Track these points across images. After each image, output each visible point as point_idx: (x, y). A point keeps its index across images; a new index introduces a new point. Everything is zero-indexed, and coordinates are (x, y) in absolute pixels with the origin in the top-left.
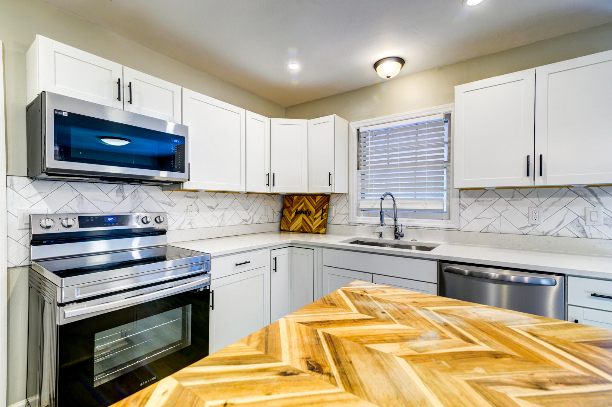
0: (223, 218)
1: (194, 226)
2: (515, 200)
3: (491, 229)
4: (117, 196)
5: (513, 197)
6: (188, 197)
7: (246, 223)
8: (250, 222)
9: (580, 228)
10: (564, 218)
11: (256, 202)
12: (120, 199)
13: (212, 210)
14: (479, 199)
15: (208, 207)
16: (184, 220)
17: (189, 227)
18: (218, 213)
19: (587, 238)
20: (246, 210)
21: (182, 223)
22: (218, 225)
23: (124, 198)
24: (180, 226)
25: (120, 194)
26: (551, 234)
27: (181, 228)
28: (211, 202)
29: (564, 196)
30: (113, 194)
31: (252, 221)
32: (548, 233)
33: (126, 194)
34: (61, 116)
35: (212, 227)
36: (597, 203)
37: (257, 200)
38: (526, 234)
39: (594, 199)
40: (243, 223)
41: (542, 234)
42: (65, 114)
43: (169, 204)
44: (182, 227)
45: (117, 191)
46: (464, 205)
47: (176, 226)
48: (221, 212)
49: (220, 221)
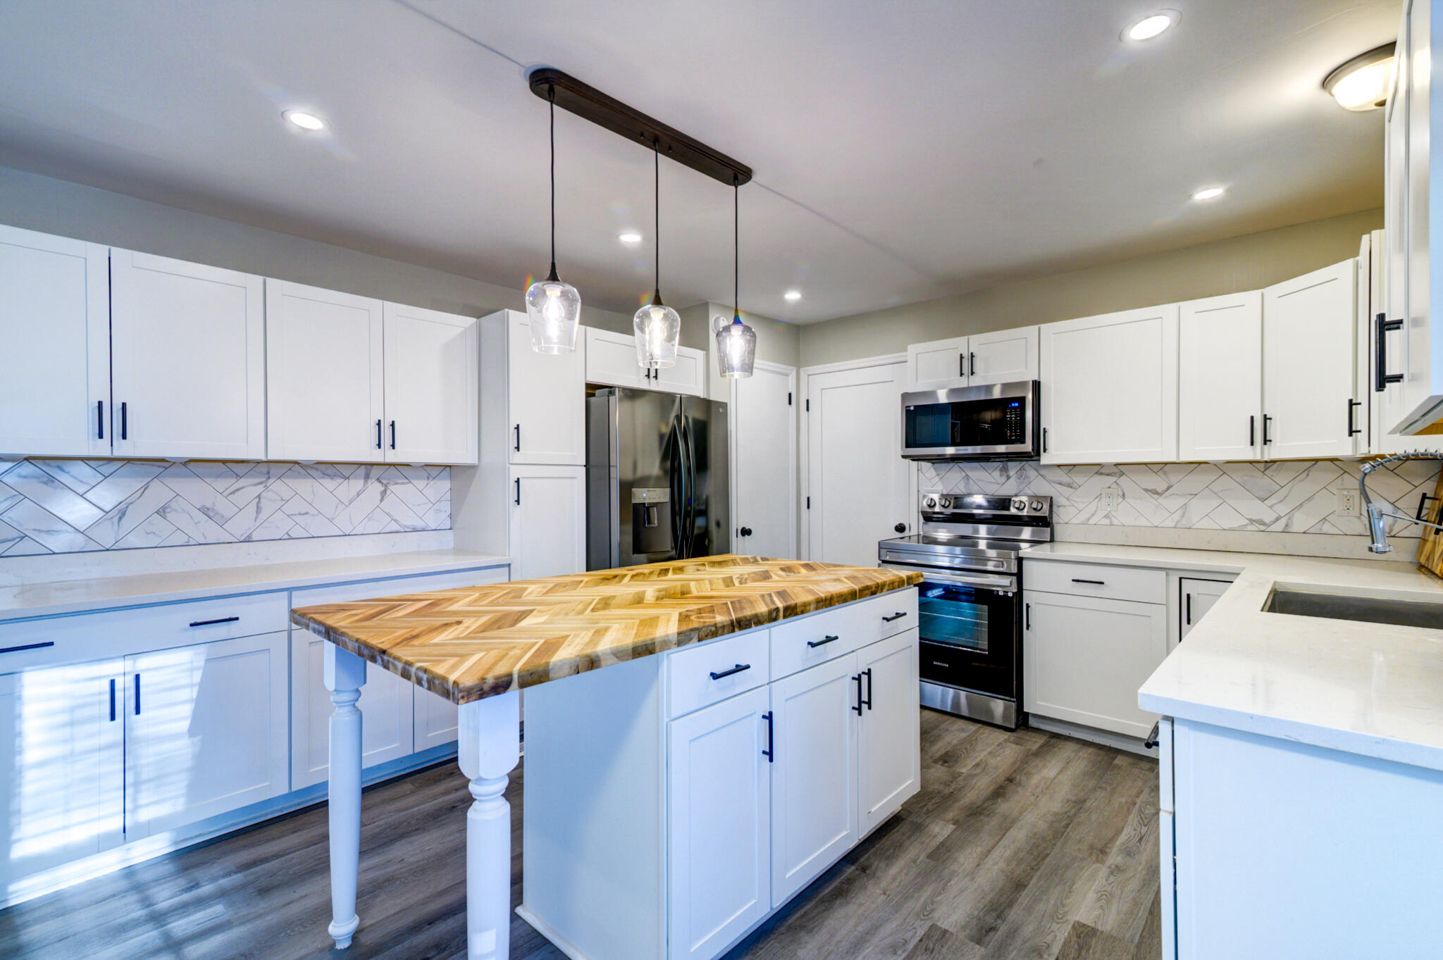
0: (1184, 513)
1: (1115, 522)
4: (1001, 475)
6: (1102, 474)
7: (1262, 528)
8: (1280, 526)
11: (1302, 481)
12: (1004, 479)
13: (1156, 496)
15: (1146, 490)
16: (1096, 511)
17: (1107, 521)
18: (1172, 503)
20: (1263, 500)
21: (1093, 515)
22: (1173, 525)
23: (1008, 478)
24: (1089, 519)
25: (1004, 473)
27: (1089, 523)
28: (1158, 483)
30: (997, 474)
31: (1287, 525)
33: (1012, 473)
34: (910, 410)
35: (1156, 527)
37: (1308, 475)
40: (1250, 528)
42: (912, 408)
43: (1069, 486)
44: (1092, 521)
45: (1001, 470)
47: (1081, 518)
48: (1182, 501)
49: (1177, 516)
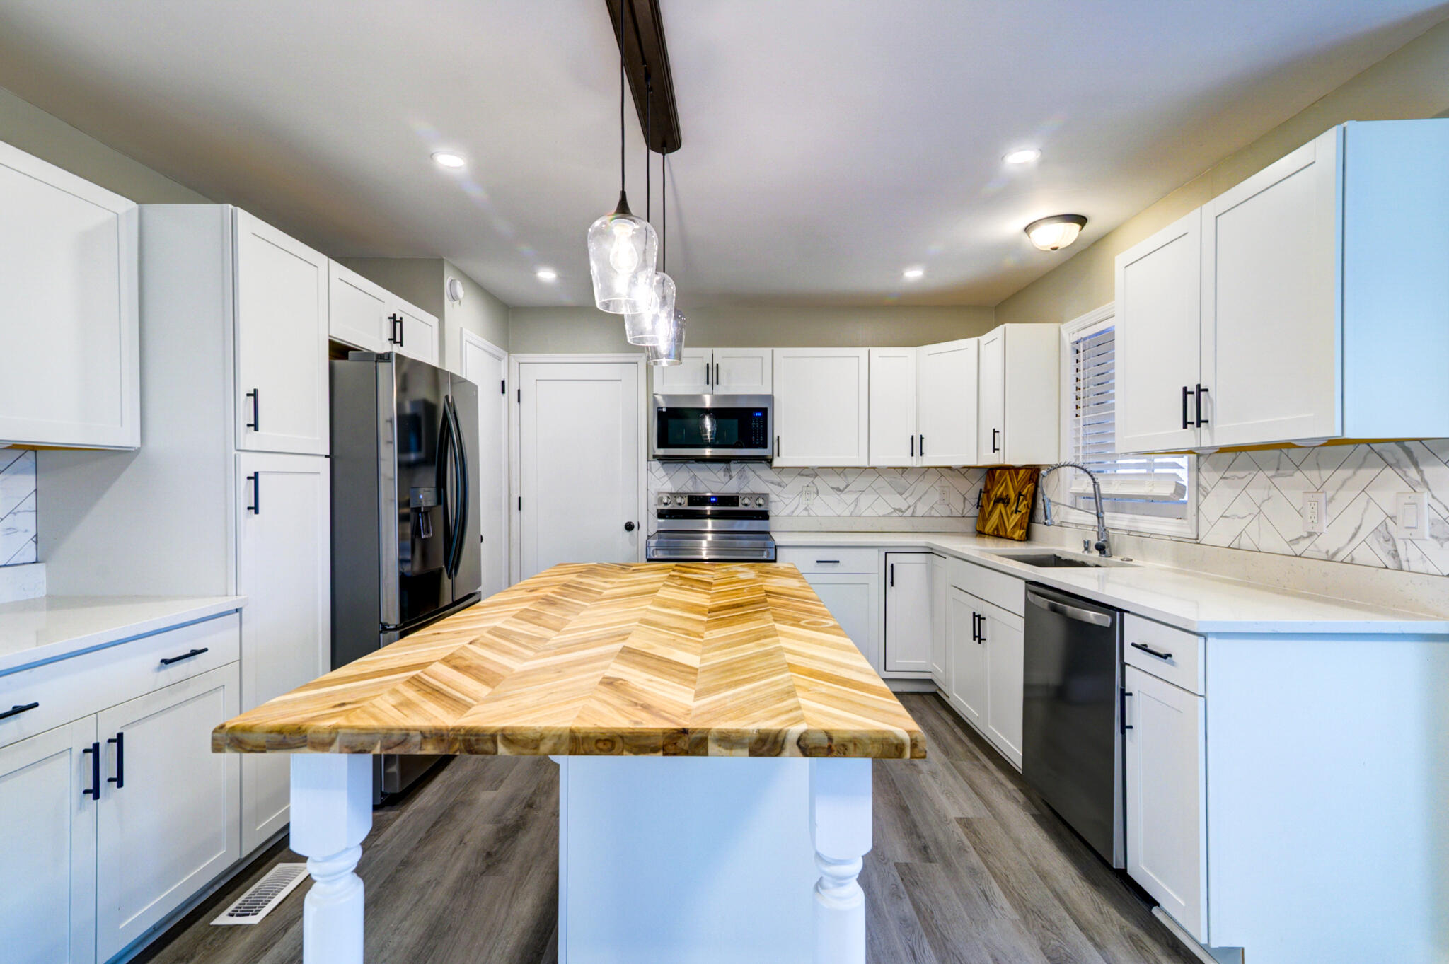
0: (856, 505)
1: (812, 514)
2: (1283, 475)
3: (1245, 542)
4: (724, 476)
5: (1278, 469)
6: (803, 475)
7: (901, 514)
8: (909, 513)
9: (1389, 546)
10: (1362, 519)
11: (921, 481)
12: (727, 478)
13: (839, 493)
14: (1227, 474)
15: (832, 488)
16: (798, 505)
17: (805, 513)
18: (849, 498)
19: (1401, 569)
20: (901, 494)
21: (796, 508)
22: (849, 514)
23: (731, 477)
24: (793, 512)
25: (727, 473)
26: (1339, 557)
27: (794, 514)
28: (839, 482)
29: (1360, 467)
30: (721, 474)
31: (913, 512)
32: (1335, 554)
33: (734, 473)
34: (662, 412)
35: (839, 516)
36: (1419, 484)
37: (924, 477)
38: (1300, 556)
39: (1412, 473)
40: (894, 514)
41: (1325, 557)
42: (664, 410)
43: (779, 485)
44: (795, 514)
45: (724, 471)
46: (1206, 488)
47: (787, 511)
48: (854, 496)
49: (852, 507)
